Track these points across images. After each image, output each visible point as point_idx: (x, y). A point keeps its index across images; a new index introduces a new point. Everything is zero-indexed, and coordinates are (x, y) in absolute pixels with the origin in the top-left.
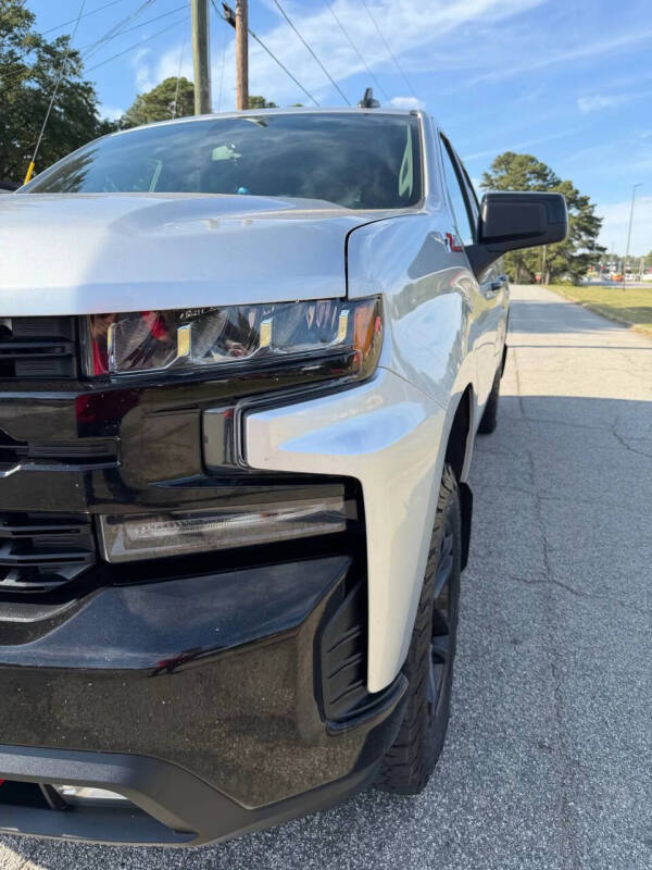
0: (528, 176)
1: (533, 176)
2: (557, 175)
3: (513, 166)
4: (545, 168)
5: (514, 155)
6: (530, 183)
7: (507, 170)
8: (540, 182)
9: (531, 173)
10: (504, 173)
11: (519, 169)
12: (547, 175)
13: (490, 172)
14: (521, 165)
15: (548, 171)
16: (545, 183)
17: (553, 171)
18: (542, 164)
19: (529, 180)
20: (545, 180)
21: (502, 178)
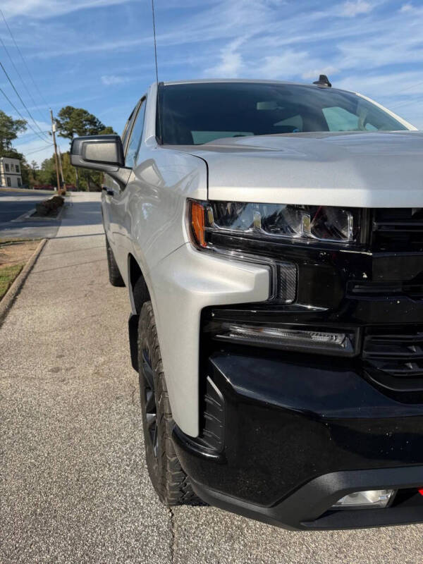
0: (84, 122)
1: (87, 123)
2: (102, 123)
3: (73, 115)
4: (94, 118)
5: (73, 109)
6: (86, 127)
7: (70, 118)
8: (93, 127)
9: (86, 121)
10: (68, 120)
11: (78, 118)
12: (96, 123)
13: (59, 119)
14: (79, 115)
15: (96, 120)
16: (96, 128)
17: (100, 120)
18: (92, 116)
19: (85, 125)
20: (95, 126)
21: (67, 123)
